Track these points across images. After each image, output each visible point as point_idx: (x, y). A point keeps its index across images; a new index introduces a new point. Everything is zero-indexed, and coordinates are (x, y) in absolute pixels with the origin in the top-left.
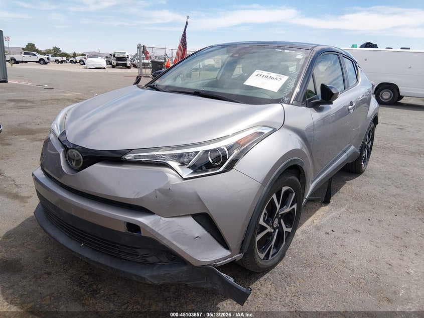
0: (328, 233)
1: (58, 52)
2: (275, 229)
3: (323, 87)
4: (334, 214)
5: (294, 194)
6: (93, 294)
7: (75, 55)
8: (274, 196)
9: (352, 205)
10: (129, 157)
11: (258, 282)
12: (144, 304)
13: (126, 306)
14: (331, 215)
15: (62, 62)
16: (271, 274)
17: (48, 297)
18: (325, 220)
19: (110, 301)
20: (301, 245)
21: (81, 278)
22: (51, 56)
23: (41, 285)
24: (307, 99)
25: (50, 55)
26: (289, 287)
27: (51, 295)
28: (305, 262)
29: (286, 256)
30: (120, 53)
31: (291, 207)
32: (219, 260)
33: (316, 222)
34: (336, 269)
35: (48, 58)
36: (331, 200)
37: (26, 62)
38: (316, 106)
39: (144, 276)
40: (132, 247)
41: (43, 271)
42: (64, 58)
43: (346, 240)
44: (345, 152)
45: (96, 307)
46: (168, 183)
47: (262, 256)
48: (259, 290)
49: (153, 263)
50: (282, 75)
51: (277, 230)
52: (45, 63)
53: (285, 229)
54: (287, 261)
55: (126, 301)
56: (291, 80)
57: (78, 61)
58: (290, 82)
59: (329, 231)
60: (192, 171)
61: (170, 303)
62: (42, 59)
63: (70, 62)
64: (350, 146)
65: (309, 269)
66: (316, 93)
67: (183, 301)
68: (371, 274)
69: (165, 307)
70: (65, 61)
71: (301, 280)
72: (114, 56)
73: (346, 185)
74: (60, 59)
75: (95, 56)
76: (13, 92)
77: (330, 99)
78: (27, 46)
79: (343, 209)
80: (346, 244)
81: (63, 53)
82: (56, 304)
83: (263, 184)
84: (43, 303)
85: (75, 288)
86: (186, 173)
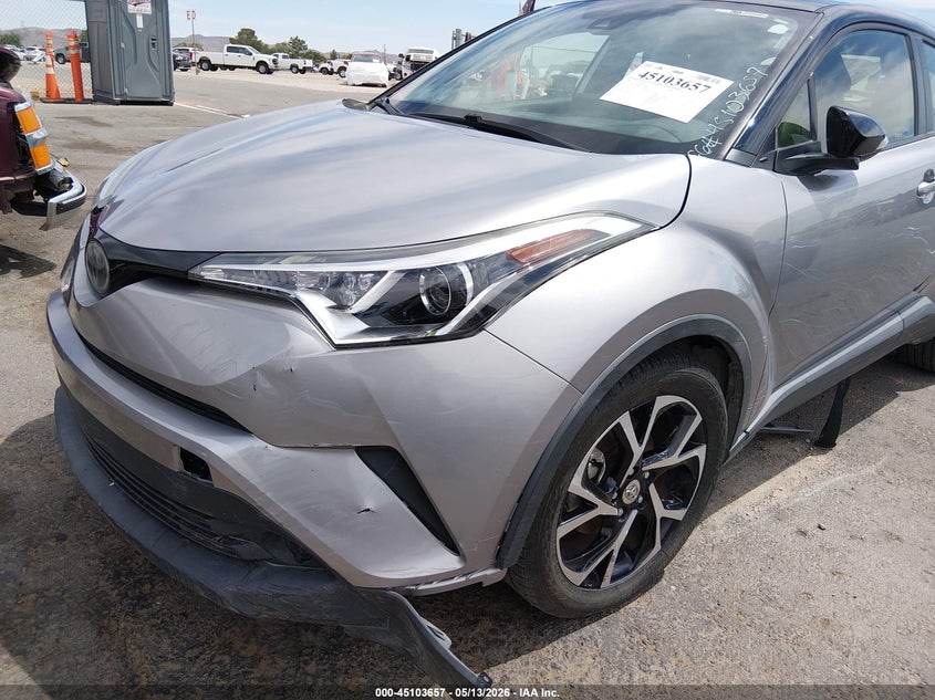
0: (804, 533)
1: (300, 49)
2: (627, 510)
3: (835, 116)
4: (839, 479)
5: (698, 419)
6: (134, 606)
7: (334, 56)
8: (625, 421)
9: (899, 459)
10: (212, 272)
11: (558, 645)
12: (243, 653)
13: (196, 651)
14: (832, 480)
15: (303, 71)
16: (606, 625)
17: (34, 596)
18: (806, 495)
19: (167, 631)
20: (715, 556)
21: (126, 559)
22: (284, 57)
23: (32, 564)
24: (778, 149)
25: (281, 54)
26: (643, 675)
27: (40, 593)
28: (712, 606)
29: (663, 582)
30: (422, 51)
31: (685, 451)
32: (428, 580)
33: (781, 497)
34: (797, 642)
35: (274, 61)
36: (841, 441)
37: (232, 68)
38: (810, 172)
39: (220, 592)
40: (197, 513)
41: (50, 530)
42: (309, 63)
43: (851, 558)
44: (897, 312)
45: (129, 641)
46: (288, 354)
47: (578, 578)
48: (554, 666)
49: (253, 561)
50: (712, 77)
51: (634, 513)
52: (269, 71)
53: (660, 511)
54: (660, 595)
55: (202, 638)
56: (739, 90)
57: (335, 70)
58: (734, 97)
59: (810, 527)
60: (365, 326)
61: (306, 663)
62: (261, 63)
63: (321, 71)
64: (917, 299)
65: (717, 630)
66: (812, 133)
67: (342, 663)
68: (902, 674)
69: (291, 671)
70: (311, 69)
71: (685, 659)
72: (408, 59)
73: (894, 403)
74: (300, 63)
75: (367, 58)
76: (174, 125)
77: (851, 154)
78: (240, 34)
79: (870, 470)
80: (847, 569)
81: (311, 52)
82: (42, 617)
83: (576, 383)
84: (17, 609)
85: (102, 583)
86: (345, 329)
